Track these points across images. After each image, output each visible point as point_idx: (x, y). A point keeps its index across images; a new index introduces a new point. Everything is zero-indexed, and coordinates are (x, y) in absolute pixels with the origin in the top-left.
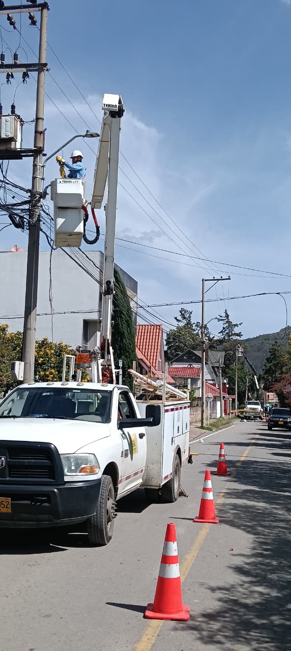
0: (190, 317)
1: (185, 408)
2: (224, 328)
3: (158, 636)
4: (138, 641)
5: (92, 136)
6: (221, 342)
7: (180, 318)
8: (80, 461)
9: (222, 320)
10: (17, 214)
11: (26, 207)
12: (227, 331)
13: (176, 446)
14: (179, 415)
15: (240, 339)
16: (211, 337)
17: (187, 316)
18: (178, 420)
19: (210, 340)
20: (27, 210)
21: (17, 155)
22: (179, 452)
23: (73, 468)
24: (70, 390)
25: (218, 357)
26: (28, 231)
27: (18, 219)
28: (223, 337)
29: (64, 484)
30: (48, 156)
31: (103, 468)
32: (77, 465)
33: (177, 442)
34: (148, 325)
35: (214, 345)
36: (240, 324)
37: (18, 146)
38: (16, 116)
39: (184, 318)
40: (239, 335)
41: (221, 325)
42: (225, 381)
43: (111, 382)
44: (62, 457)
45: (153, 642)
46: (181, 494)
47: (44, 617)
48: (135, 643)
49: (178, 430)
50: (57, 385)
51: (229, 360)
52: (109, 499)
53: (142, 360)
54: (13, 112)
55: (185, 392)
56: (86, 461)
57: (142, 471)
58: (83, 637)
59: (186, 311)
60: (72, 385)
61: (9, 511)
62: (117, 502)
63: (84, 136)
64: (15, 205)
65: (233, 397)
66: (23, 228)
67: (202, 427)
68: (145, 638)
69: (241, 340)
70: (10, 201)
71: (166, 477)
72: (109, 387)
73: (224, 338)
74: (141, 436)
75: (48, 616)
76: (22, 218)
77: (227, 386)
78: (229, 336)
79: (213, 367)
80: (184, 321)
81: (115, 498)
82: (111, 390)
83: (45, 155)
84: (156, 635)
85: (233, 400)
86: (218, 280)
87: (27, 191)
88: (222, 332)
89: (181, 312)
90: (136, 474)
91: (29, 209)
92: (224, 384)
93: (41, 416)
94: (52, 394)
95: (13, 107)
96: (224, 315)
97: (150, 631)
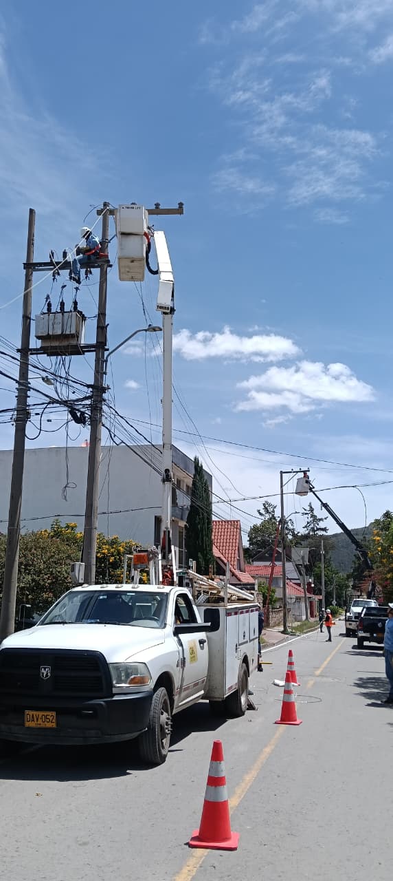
0: (274, 512)
1: (252, 611)
2: (308, 523)
3: (201, 867)
4: (178, 873)
5: (154, 330)
6: (306, 537)
7: (263, 511)
8: (129, 671)
9: (306, 514)
10: (78, 410)
11: (88, 402)
12: (312, 526)
13: (242, 654)
14: (244, 619)
15: (326, 534)
16: (296, 533)
17: (270, 510)
18: (244, 625)
19: (294, 535)
20: (89, 405)
21: (78, 350)
22: (245, 660)
23: (123, 678)
24: (125, 592)
25: (300, 554)
26: (90, 427)
27: (79, 414)
28: (307, 532)
29: (113, 697)
30: (110, 351)
31: (155, 678)
32: (128, 675)
33: (244, 649)
34: (219, 522)
35: (300, 540)
36: (326, 519)
37: (83, 342)
38: (79, 312)
39: (267, 512)
40: (325, 530)
41: (305, 520)
42: (310, 580)
43: (172, 583)
44: (110, 666)
45: (194, 874)
46: (251, 707)
47: (80, 845)
48: (174, 875)
49: (244, 636)
50: (112, 587)
51: (314, 556)
52: (162, 713)
53: (219, 558)
54: (75, 308)
55: (252, 594)
56: (136, 670)
57: (203, 682)
58: (118, 868)
59: (270, 505)
60: (126, 587)
61: (54, 725)
62: (172, 716)
63: (146, 330)
64: (78, 400)
65: (321, 597)
66: (84, 423)
67: (284, 632)
68: (185, 870)
69: (327, 536)
70: (73, 397)
71: (230, 688)
72: (166, 589)
73: (309, 533)
74: (201, 642)
75: (85, 844)
76: (83, 413)
77: (313, 585)
78: (314, 531)
79: (296, 565)
80: (267, 515)
81: (171, 713)
82: (168, 592)
83: (108, 350)
84: (198, 866)
85: (320, 600)
86: (297, 472)
87: (88, 386)
88: (306, 527)
89: (264, 504)
90: (196, 685)
91: (91, 404)
92: (309, 584)
93: (93, 621)
94: (105, 597)
95: (75, 303)
96: (308, 508)
97: (192, 862)
